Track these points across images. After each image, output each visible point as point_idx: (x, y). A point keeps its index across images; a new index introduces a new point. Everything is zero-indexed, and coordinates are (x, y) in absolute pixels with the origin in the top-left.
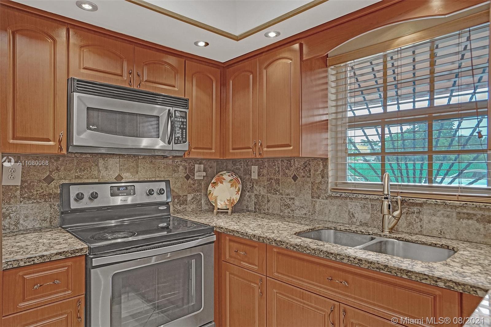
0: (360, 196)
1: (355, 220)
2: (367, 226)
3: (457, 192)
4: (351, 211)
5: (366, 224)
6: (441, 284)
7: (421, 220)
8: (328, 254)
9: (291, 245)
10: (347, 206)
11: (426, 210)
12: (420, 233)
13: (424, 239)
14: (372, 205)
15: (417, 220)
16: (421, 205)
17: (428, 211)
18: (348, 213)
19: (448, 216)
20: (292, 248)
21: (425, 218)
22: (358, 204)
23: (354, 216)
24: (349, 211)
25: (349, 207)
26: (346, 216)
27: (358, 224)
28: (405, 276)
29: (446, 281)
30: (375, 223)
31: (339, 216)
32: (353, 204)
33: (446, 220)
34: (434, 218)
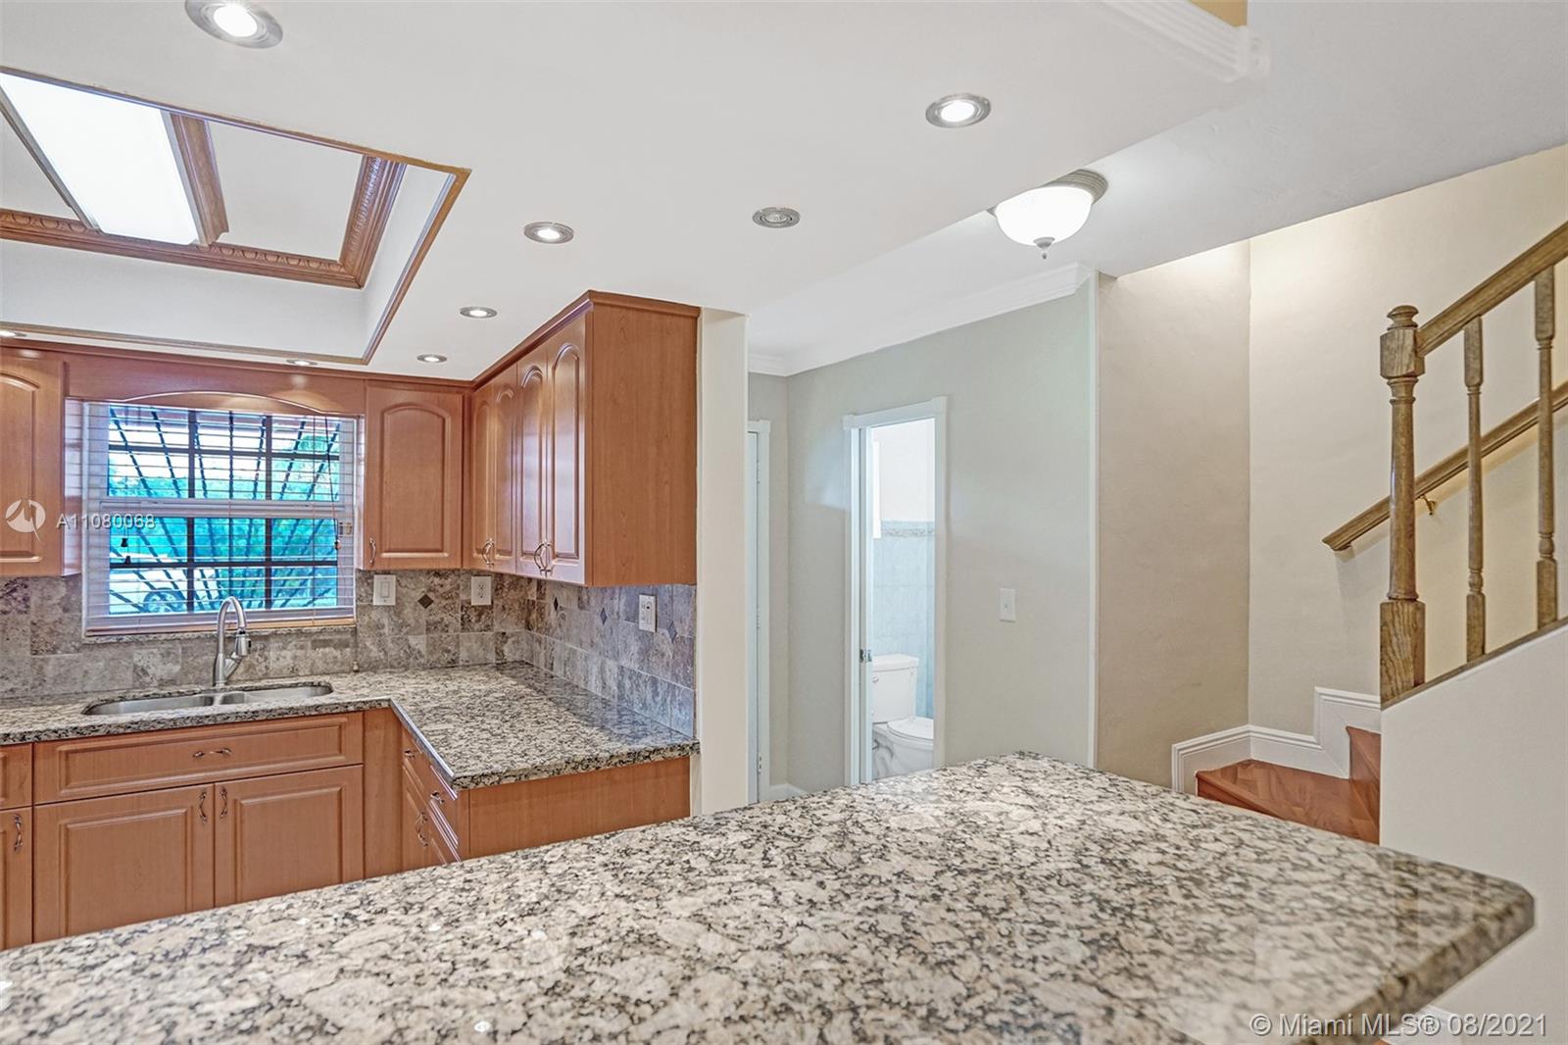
0: (164, 636)
1: (148, 679)
2: (175, 684)
3: (312, 615)
4: (139, 664)
5: (173, 682)
6: (351, 708)
7: (266, 659)
8: (201, 718)
9: (119, 726)
10: (131, 657)
11: (274, 644)
12: (266, 676)
13: (271, 682)
14: (183, 648)
15: (261, 660)
16: (266, 638)
17: (276, 645)
18: (131, 669)
19: (302, 648)
20: (121, 730)
21: (272, 655)
22: (155, 651)
23: (146, 673)
24: (136, 667)
25: (136, 659)
26: (129, 675)
27: (156, 683)
28: (314, 713)
29: (355, 704)
30: (191, 677)
31: (112, 679)
32: (144, 652)
33: (300, 653)
34: (284, 653)
